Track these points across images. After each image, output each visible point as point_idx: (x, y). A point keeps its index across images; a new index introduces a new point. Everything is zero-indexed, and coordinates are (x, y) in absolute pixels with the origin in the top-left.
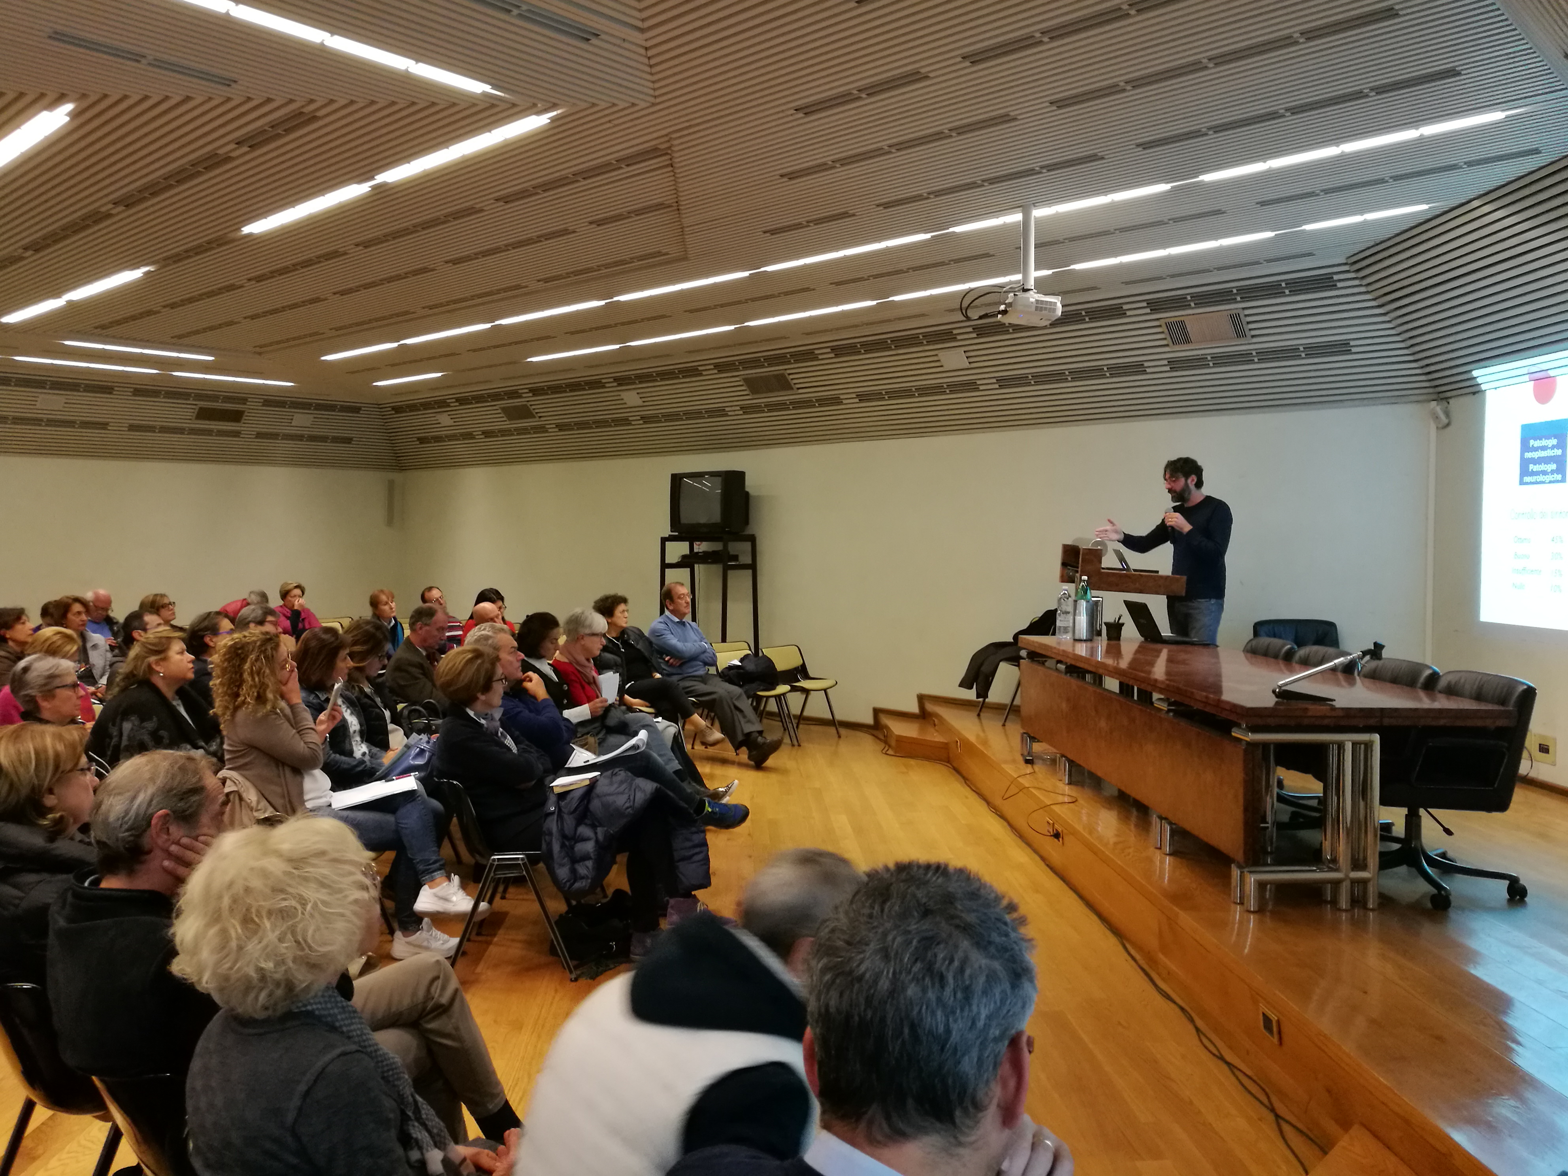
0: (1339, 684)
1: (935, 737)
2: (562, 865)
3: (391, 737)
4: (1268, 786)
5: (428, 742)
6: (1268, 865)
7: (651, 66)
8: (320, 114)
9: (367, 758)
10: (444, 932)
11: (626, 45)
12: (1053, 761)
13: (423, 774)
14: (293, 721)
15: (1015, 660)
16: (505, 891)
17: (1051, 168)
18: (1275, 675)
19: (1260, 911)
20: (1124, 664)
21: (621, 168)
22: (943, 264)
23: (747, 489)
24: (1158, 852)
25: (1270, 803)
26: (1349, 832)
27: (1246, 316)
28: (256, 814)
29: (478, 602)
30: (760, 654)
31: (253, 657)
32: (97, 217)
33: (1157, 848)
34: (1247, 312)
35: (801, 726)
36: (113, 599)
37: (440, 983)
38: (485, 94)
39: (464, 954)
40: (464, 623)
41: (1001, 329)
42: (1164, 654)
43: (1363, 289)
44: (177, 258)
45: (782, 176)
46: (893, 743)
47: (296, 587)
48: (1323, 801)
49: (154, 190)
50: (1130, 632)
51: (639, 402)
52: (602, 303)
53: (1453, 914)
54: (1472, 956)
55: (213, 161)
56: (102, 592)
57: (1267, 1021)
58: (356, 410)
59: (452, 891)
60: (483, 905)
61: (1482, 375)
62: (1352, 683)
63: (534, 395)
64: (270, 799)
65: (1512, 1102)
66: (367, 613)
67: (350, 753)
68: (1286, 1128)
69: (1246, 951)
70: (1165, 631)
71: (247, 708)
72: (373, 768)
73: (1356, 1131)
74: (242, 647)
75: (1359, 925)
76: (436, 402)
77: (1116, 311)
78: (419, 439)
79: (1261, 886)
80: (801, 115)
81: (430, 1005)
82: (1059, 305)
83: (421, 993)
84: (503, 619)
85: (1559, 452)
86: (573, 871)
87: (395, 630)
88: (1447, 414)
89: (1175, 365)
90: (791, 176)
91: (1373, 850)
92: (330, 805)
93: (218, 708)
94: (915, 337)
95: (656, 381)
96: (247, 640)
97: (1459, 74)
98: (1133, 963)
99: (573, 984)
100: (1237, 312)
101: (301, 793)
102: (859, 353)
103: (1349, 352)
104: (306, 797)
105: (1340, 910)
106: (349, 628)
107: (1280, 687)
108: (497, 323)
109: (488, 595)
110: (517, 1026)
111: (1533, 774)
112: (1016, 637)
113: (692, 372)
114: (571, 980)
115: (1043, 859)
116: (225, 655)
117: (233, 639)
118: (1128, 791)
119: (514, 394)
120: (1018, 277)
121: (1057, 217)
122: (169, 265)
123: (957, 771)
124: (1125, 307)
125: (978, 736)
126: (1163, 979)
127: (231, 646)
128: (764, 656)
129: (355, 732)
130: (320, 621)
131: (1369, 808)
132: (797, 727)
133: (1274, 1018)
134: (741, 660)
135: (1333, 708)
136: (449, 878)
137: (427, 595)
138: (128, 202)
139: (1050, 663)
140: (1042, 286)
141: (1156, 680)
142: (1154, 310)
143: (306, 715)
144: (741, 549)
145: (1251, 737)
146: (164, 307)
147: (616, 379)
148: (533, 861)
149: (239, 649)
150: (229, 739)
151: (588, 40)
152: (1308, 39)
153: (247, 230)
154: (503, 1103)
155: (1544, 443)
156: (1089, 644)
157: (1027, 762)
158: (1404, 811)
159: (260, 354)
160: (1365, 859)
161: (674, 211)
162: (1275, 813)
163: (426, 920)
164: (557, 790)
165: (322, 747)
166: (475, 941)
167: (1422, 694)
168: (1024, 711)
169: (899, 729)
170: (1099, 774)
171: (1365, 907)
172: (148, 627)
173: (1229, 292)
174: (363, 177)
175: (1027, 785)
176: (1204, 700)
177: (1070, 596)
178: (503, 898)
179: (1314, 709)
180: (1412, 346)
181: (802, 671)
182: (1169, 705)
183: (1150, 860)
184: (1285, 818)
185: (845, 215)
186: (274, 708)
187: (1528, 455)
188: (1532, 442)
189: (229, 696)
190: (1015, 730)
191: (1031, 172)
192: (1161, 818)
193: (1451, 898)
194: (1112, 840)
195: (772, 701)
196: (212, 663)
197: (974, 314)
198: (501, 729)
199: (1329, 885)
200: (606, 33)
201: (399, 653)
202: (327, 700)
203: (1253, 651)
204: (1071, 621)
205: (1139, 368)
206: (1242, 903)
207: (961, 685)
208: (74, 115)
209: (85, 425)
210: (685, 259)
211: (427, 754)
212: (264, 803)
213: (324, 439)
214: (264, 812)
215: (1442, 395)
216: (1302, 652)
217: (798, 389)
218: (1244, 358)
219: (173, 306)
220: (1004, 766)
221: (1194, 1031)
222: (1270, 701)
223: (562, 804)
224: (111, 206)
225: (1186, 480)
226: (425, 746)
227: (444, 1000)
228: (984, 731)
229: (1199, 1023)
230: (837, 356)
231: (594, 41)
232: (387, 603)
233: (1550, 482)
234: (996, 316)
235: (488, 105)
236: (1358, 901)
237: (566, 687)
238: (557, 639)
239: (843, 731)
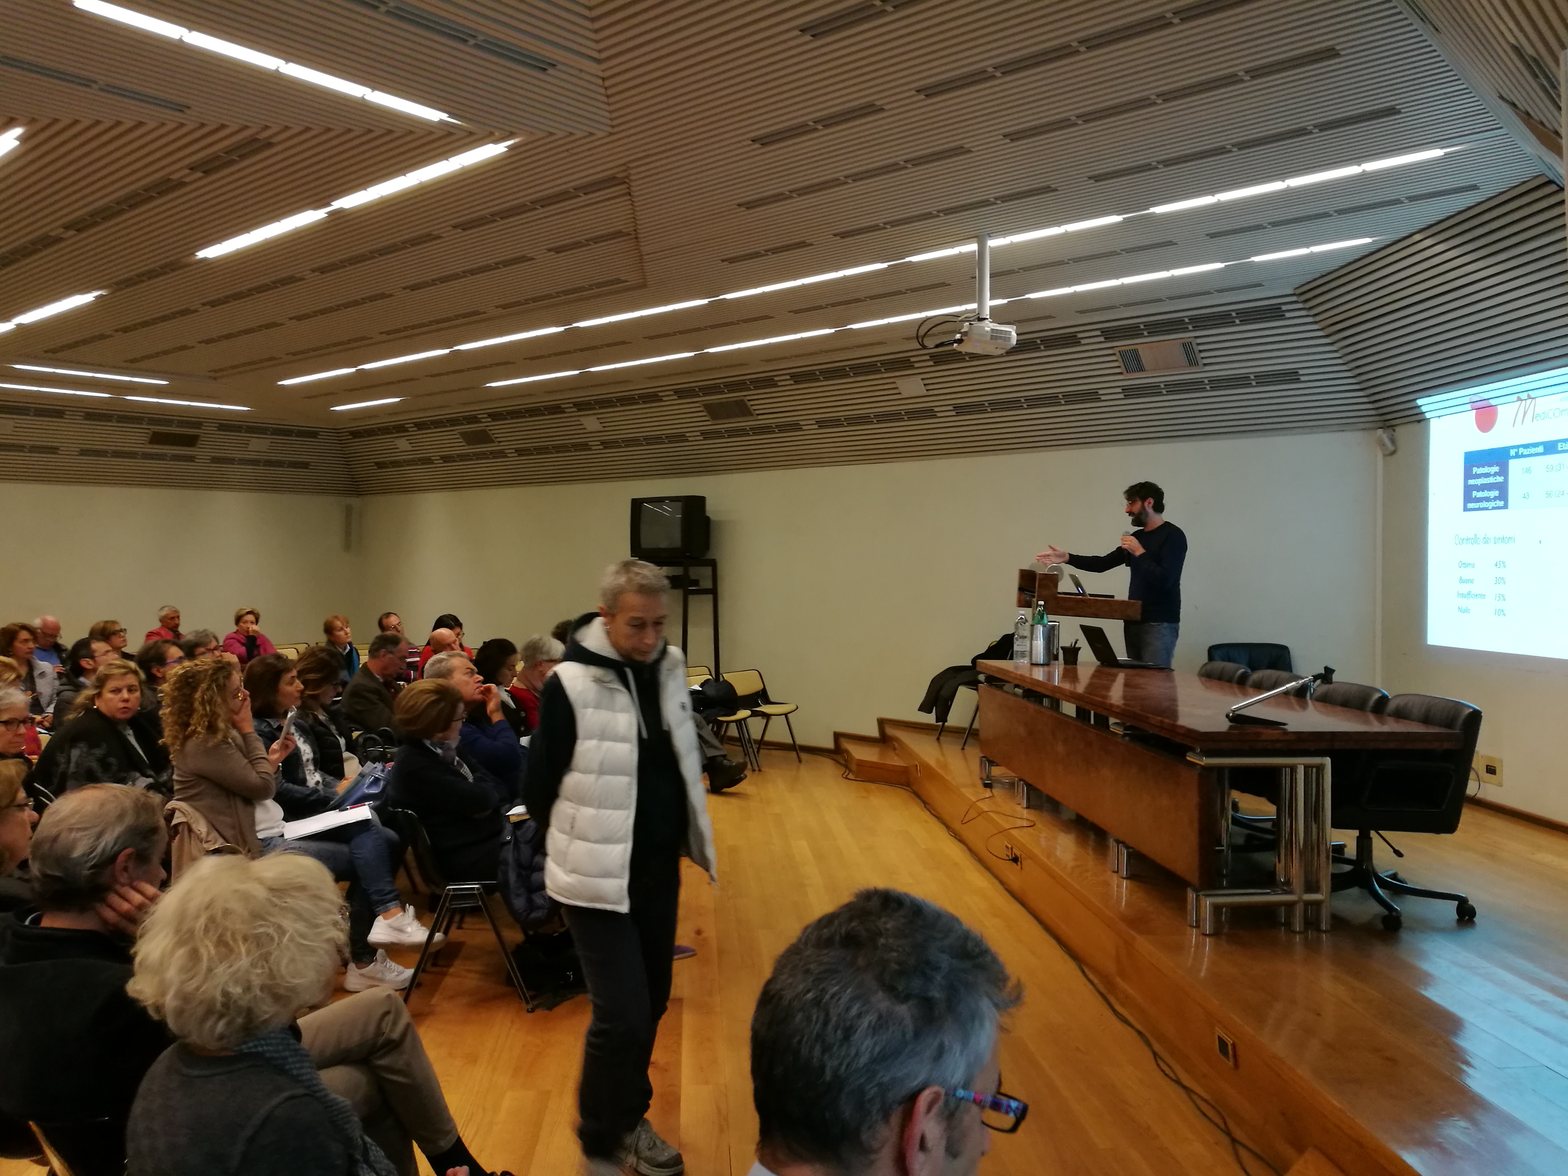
0: (1290, 707)
1: (895, 761)
2: (518, 895)
3: (347, 766)
4: (1223, 809)
5: (383, 771)
6: (1224, 888)
7: (608, 96)
8: (275, 140)
9: (320, 787)
10: (398, 963)
11: (583, 75)
12: (1012, 785)
13: (378, 803)
14: (244, 749)
15: (973, 684)
16: (461, 921)
17: (1005, 199)
18: (1228, 698)
19: (1216, 934)
20: (1080, 688)
21: (579, 196)
22: (900, 293)
23: (708, 514)
24: (1115, 876)
25: (1225, 825)
26: (1301, 853)
27: (1198, 344)
28: (205, 846)
29: (436, 627)
30: (721, 679)
31: (204, 686)
32: (47, 242)
33: (1114, 872)
34: (1199, 341)
35: (762, 751)
36: (61, 625)
37: (390, 1018)
38: (442, 122)
39: (419, 985)
40: (421, 649)
41: (958, 357)
42: (1121, 678)
43: (1310, 320)
44: (129, 283)
45: (739, 205)
46: (854, 767)
47: (248, 613)
48: (1277, 823)
49: (105, 214)
50: (1087, 656)
51: (599, 427)
52: (562, 329)
53: (1404, 935)
54: (1425, 978)
55: (166, 187)
56: (50, 618)
57: (1223, 1044)
58: (313, 434)
59: (406, 922)
60: (438, 936)
61: (1426, 404)
62: (1304, 706)
63: (494, 420)
64: (220, 830)
65: (1463, 1124)
66: (322, 639)
67: (303, 782)
68: (1243, 1152)
69: (1202, 974)
70: (1121, 654)
71: (197, 738)
72: (327, 797)
73: (1310, 1155)
74: (193, 676)
75: (1313, 947)
76: (394, 427)
77: (1070, 340)
78: (377, 464)
79: (1217, 909)
80: (757, 146)
81: (381, 1040)
82: (1014, 334)
83: (372, 1028)
84: (461, 645)
85: (1500, 479)
86: (530, 901)
87: (350, 658)
88: (1393, 441)
89: (1129, 392)
90: (749, 205)
91: (1326, 871)
92: (282, 836)
93: (167, 738)
94: (873, 364)
95: (616, 406)
96: (198, 668)
97: (1399, 112)
98: (1091, 987)
99: (530, 1015)
100: (1190, 340)
101: (253, 823)
102: (818, 380)
103: (1298, 381)
104: (258, 828)
105: (1294, 932)
106: (304, 654)
107: (1234, 711)
108: (456, 348)
109: (448, 621)
110: (472, 1059)
111: (1480, 795)
112: (974, 661)
113: (652, 398)
114: (528, 1011)
115: (1002, 883)
116: (175, 683)
117: (184, 668)
118: (1086, 815)
119: (474, 419)
120: (974, 306)
121: (1012, 246)
122: (122, 289)
123: (917, 795)
124: (1080, 335)
125: (938, 761)
126: (1122, 1004)
127: (182, 675)
128: (725, 681)
129: (308, 760)
130: (275, 647)
131: (1321, 829)
132: (758, 752)
133: (1230, 1042)
134: (702, 686)
135: (1286, 733)
136: (404, 910)
137: (385, 621)
138: (79, 226)
139: (1007, 687)
140: (998, 315)
141: (1112, 705)
142: (1108, 339)
143: (259, 745)
144: (702, 574)
145: (1205, 761)
146: (117, 331)
147: (575, 405)
148: (488, 890)
149: (190, 677)
150: (179, 769)
151: (545, 70)
152: (1253, 78)
153: (201, 254)
154: (454, 1140)
155: (1486, 470)
156: (1046, 668)
157: (986, 786)
158: (1356, 833)
159: (215, 379)
160: (1318, 882)
161: (631, 239)
162: (1230, 835)
163: (380, 951)
164: (513, 819)
165: (274, 776)
166: (432, 973)
167: (1371, 717)
168: (983, 735)
169: (860, 753)
170: (1058, 798)
171: (1318, 930)
172: (96, 654)
173: (1180, 321)
174: (318, 204)
175: (986, 810)
176: (1158, 724)
177: (1026, 621)
178: (460, 928)
179: (1269, 733)
180: (1359, 374)
181: (762, 696)
182: (1125, 730)
183: (1107, 884)
184: (1240, 841)
185: (802, 245)
186: (225, 737)
187: (1471, 482)
188: (1475, 470)
189: (180, 725)
190: (974, 753)
191: (985, 203)
192: (1118, 842)
193: (1403, 919)
194: (1071, 864)
195: (733, 726)
196: (162, 692)
197: (930, 342)
198: (457, 758)
199: (1283, 908)
200: (564, 64)
201: (357, 679)
202: (280, 728)
203: (1208, 675)
204: (1028, 645)
205: (1092, 396)
206: (1198, 927)
207: (921, 709)
208: (23, 139)
209: (34, 449)
210: (644, 286)
211: (382, 783)
212: (214, 834)
213: (279, 464)
214: (215, 843)
215: (1388, 423)
216: (1256, 676)
217: (758, 415)
218: (1195, 386)
219: (125, 330)
220: (963, 790)
221: (1152, 1056)
222: (1223, 725)
223: (519, 833)
224: (61, 230)
225: (1143, 503)
226: (379, 774)
227: (395, 1035)
228: (943, 755)
229: (1157, 1047)
230: (796, 382)
231: (551, 71)
232: (342, 629)
233: (1493, 508)
234: (952, 344)
235: (445, 133)
236: (1312, 923)
237: (523, 714)
238: (514, 666)
239: (804, 756)
